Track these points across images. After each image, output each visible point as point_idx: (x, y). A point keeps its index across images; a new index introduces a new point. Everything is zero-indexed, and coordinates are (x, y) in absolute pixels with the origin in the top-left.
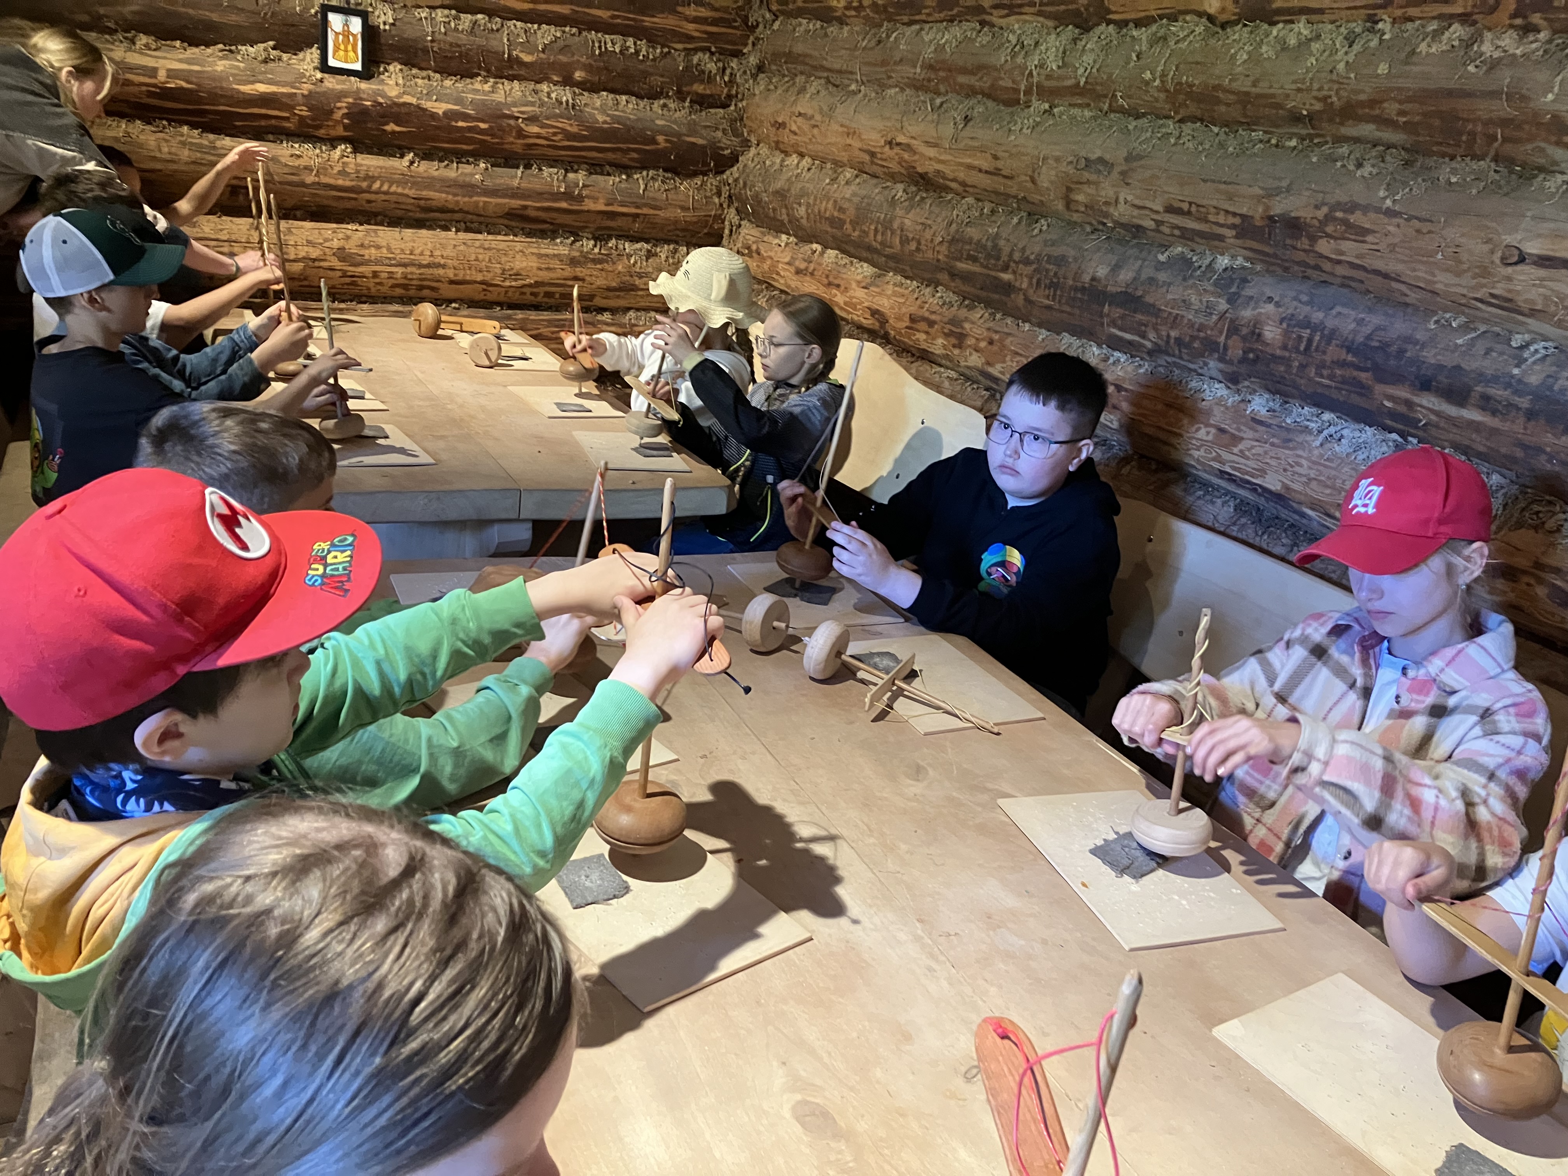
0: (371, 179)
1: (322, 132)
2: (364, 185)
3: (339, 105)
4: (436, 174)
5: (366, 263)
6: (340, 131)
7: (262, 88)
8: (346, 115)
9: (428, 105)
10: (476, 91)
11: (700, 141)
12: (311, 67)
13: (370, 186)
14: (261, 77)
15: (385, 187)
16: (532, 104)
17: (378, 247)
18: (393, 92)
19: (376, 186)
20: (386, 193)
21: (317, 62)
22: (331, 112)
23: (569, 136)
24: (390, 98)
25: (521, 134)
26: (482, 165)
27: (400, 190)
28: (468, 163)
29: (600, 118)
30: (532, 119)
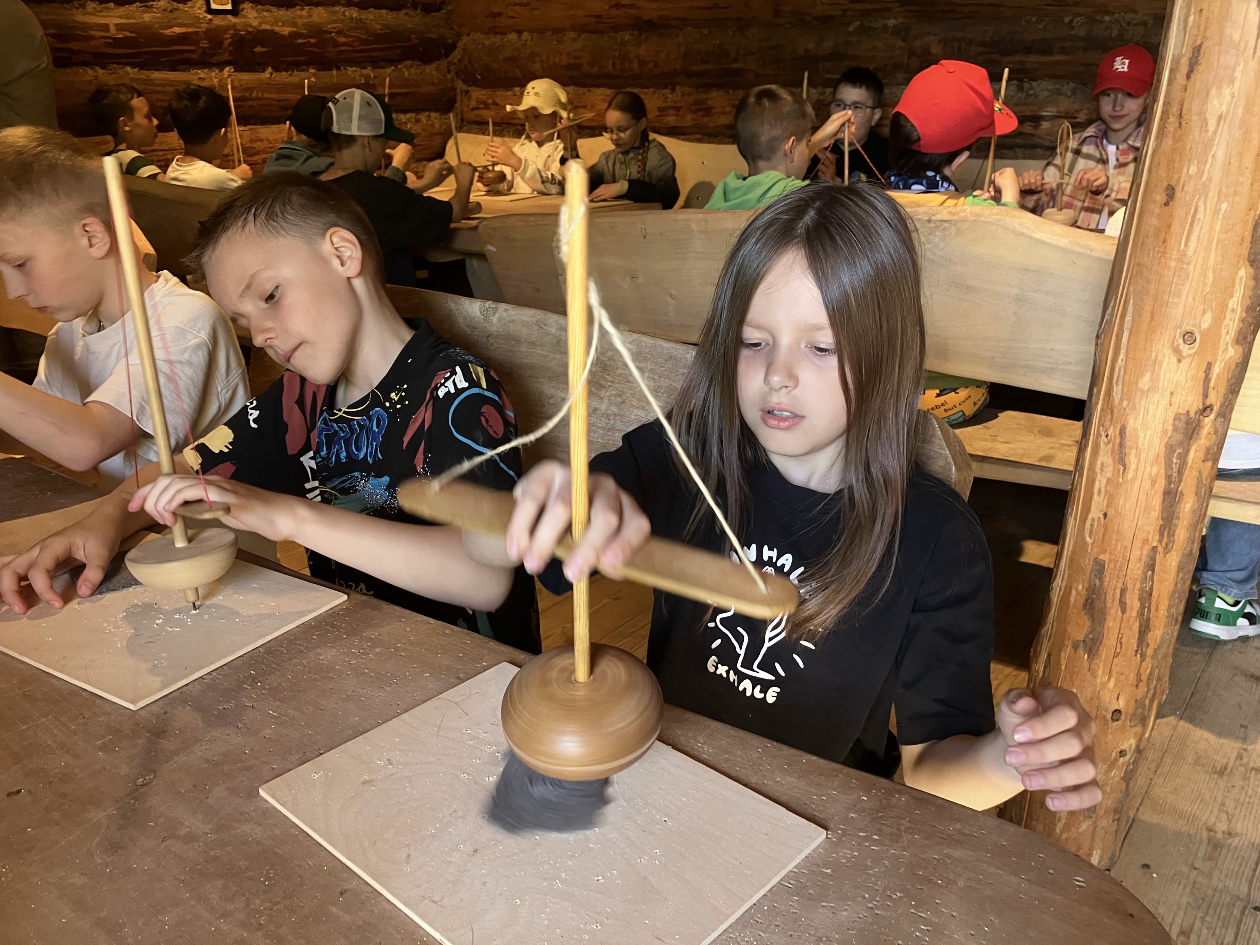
0: (250, 89)
1: (214, 60)
2: (247, 94)
3: (226, 36)
4: (286, 80)
6: (226, 57)
7: (177, 30)
8: (231, 44)
9: (277, 29)
12: (202, 12)
13: (251, 95)
14: (174, 22)
15: (260, 94)
20: (260, 99)
21: (205, 8)
25: (336, 44)
26: (312, 71)
27: (269, 96)
28: (303, 70)
30: (340, 32)
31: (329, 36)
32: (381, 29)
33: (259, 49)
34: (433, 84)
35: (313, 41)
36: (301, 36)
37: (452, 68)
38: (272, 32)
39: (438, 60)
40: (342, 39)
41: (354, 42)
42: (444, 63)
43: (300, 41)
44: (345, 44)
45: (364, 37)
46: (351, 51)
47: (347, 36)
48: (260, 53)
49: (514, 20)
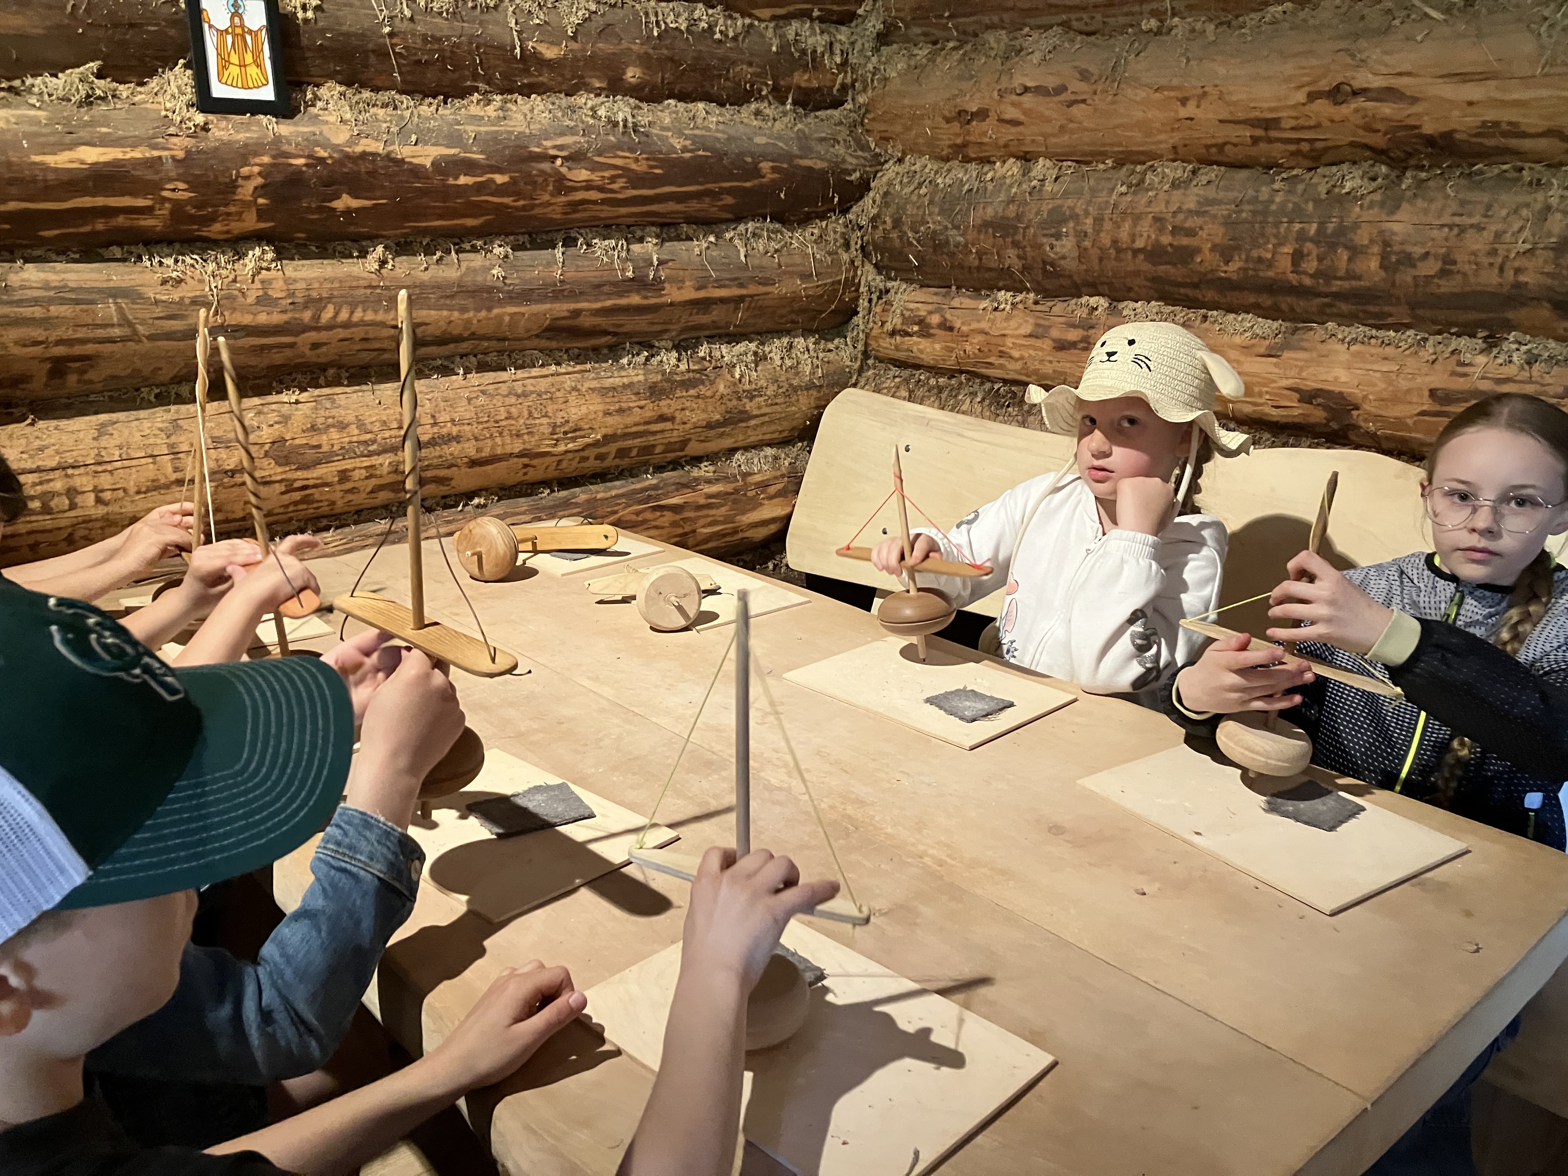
0: (316, 303)
1: (216, 229)
2: (307, 316)
3: (245, 171)
4: (426, 277)
5: (327, 458)
6: (250, 222)
7: (91, 155)
8: (259, 191)
9: (404, 152)
10: (477, 119)
11: (820, 165)
12: (180, 103)
13: (317, 317)
14: (83, 134)
15: (344, 315)
16: (572, 131)
17: (342, 426)
18: (340, 137)
19: (327, 314)
20: (346, 325)
21: (190, 94)
22: (232, 186)
23: (636, 180)
24: (335, 147)
25: (561, 185)
26: (497, 250)
27: (370, 316)
28: (474, 249)
29: (677, 143)
30: (576, 158)
31: (546, 166)
32: (685, 149)
33: (345, 202)
34: (806, 276)
35: (500, 179)
36: (470, 167)
37: (855, 238)
38: (388, 157)
39: (823, 217)
40: (582, 175)
41: (613, 180)
42: (835, 226)
43: (463, 180)
44: (588, 186)
45: (640, 167)
46: (604, 202)
47: (595, 167)
48: (348, 212)
49: (1014, 130)
